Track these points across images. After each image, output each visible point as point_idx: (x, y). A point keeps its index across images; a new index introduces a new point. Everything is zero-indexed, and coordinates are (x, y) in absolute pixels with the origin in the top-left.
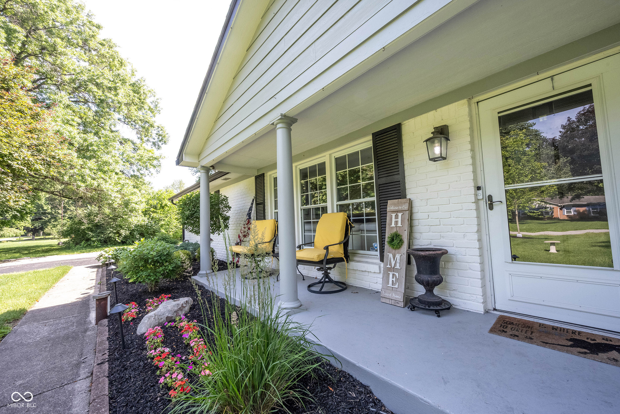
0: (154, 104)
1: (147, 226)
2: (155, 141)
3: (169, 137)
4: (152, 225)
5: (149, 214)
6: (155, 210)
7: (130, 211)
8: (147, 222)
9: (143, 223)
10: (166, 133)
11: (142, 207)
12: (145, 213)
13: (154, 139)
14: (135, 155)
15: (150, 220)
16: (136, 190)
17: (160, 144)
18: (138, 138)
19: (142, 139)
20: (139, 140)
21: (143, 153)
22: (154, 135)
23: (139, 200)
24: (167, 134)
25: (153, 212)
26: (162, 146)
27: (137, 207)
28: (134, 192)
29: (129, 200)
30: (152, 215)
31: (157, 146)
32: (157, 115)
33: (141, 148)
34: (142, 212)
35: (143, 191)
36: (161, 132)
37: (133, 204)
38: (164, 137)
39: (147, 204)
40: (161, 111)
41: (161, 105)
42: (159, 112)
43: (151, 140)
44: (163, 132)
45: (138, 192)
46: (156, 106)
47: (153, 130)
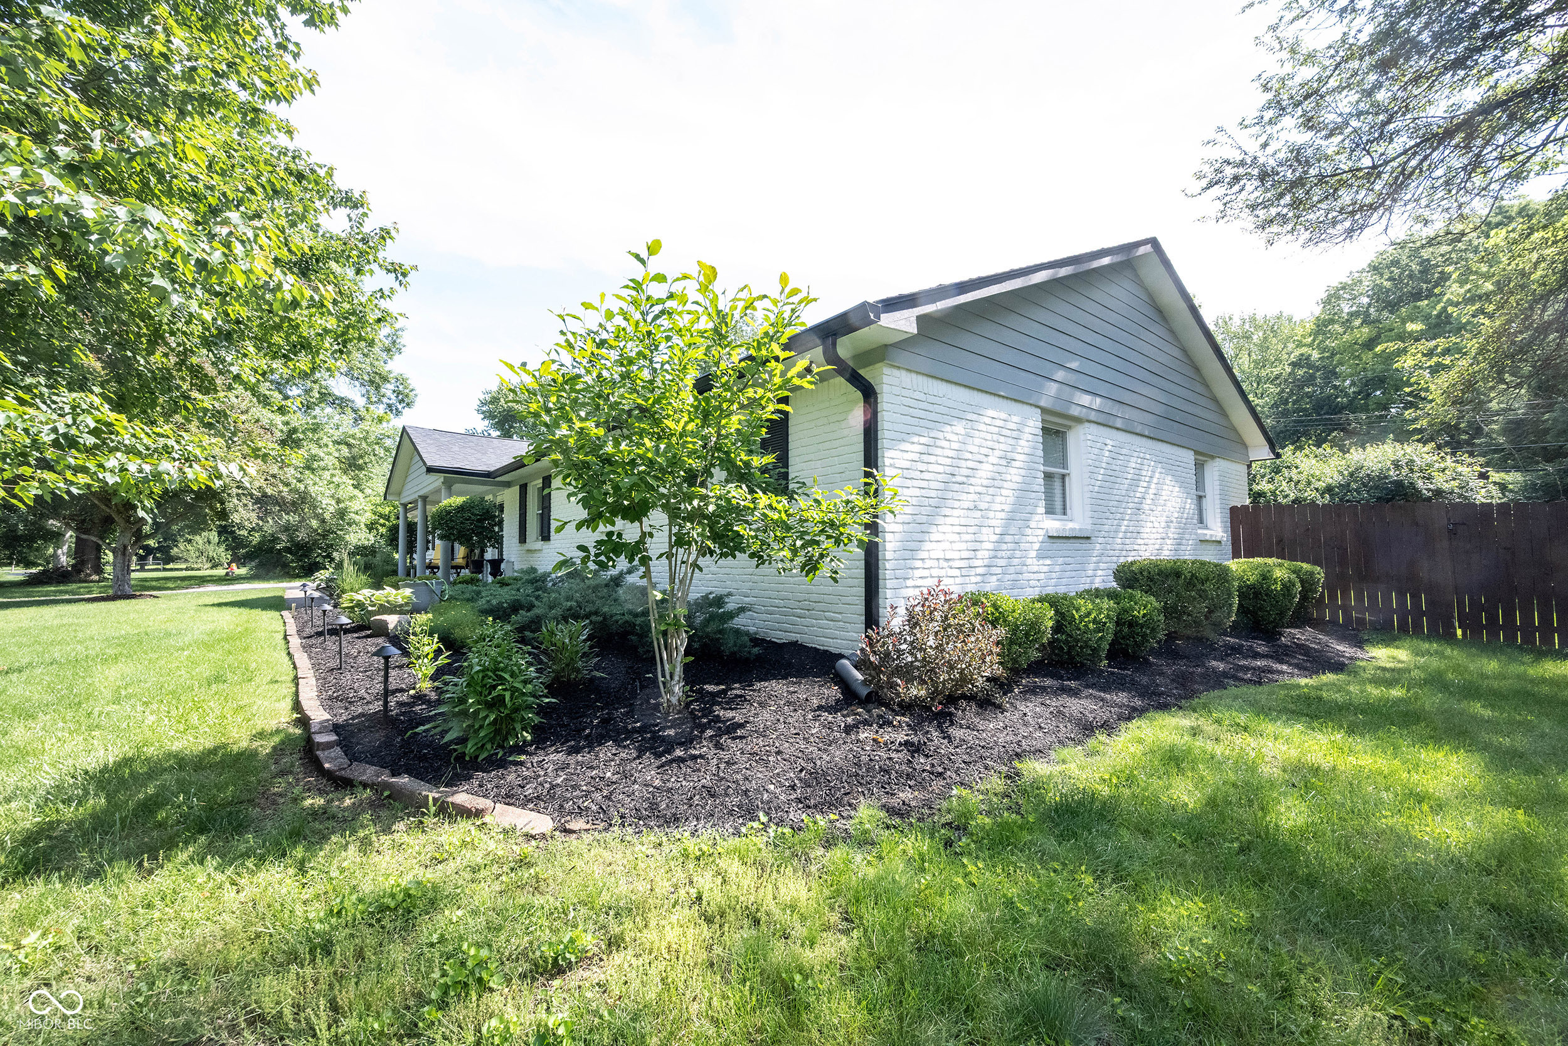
0: (391, 339)
1: (373, 547)
2: (391, 402)
3: (416, 395)
4: (379, 546)
5: (376, 529)
6: (385, 522)
8: (373, 542)
9: (367, 543)
10: (411, 387)
11: (369, 516)
12: (371, 527)
13: (390, 400)
14: (356, 430)
15: (378, 537)
16: (356, 492)
17: (400, 407)
18: (363, 396)
19: (368, 398)
20: (364, 400)
21: (369, 427)
22: (389, 393)
23: (361, 507)
24: (412, 390)
25: (382, 525)
26: (403, 411)
27: (357, 518)
28: (355, 496)
29: (347, 508)
30: (380, 530)
31: (394, 411)
32: (397, 357)
33: (367, 417)
34: (366, 526)
35: (368, 491)
36: (401, 388)
37: (352, 514)
38: (407, 396)
39: (375, 513)
40: (403, 349)
41: (404, 339)
42: (400, 351)
43: (385, 400)
44: (406, 388)
45: (360, 495)
46: (394, 342)
47: (388, 386)
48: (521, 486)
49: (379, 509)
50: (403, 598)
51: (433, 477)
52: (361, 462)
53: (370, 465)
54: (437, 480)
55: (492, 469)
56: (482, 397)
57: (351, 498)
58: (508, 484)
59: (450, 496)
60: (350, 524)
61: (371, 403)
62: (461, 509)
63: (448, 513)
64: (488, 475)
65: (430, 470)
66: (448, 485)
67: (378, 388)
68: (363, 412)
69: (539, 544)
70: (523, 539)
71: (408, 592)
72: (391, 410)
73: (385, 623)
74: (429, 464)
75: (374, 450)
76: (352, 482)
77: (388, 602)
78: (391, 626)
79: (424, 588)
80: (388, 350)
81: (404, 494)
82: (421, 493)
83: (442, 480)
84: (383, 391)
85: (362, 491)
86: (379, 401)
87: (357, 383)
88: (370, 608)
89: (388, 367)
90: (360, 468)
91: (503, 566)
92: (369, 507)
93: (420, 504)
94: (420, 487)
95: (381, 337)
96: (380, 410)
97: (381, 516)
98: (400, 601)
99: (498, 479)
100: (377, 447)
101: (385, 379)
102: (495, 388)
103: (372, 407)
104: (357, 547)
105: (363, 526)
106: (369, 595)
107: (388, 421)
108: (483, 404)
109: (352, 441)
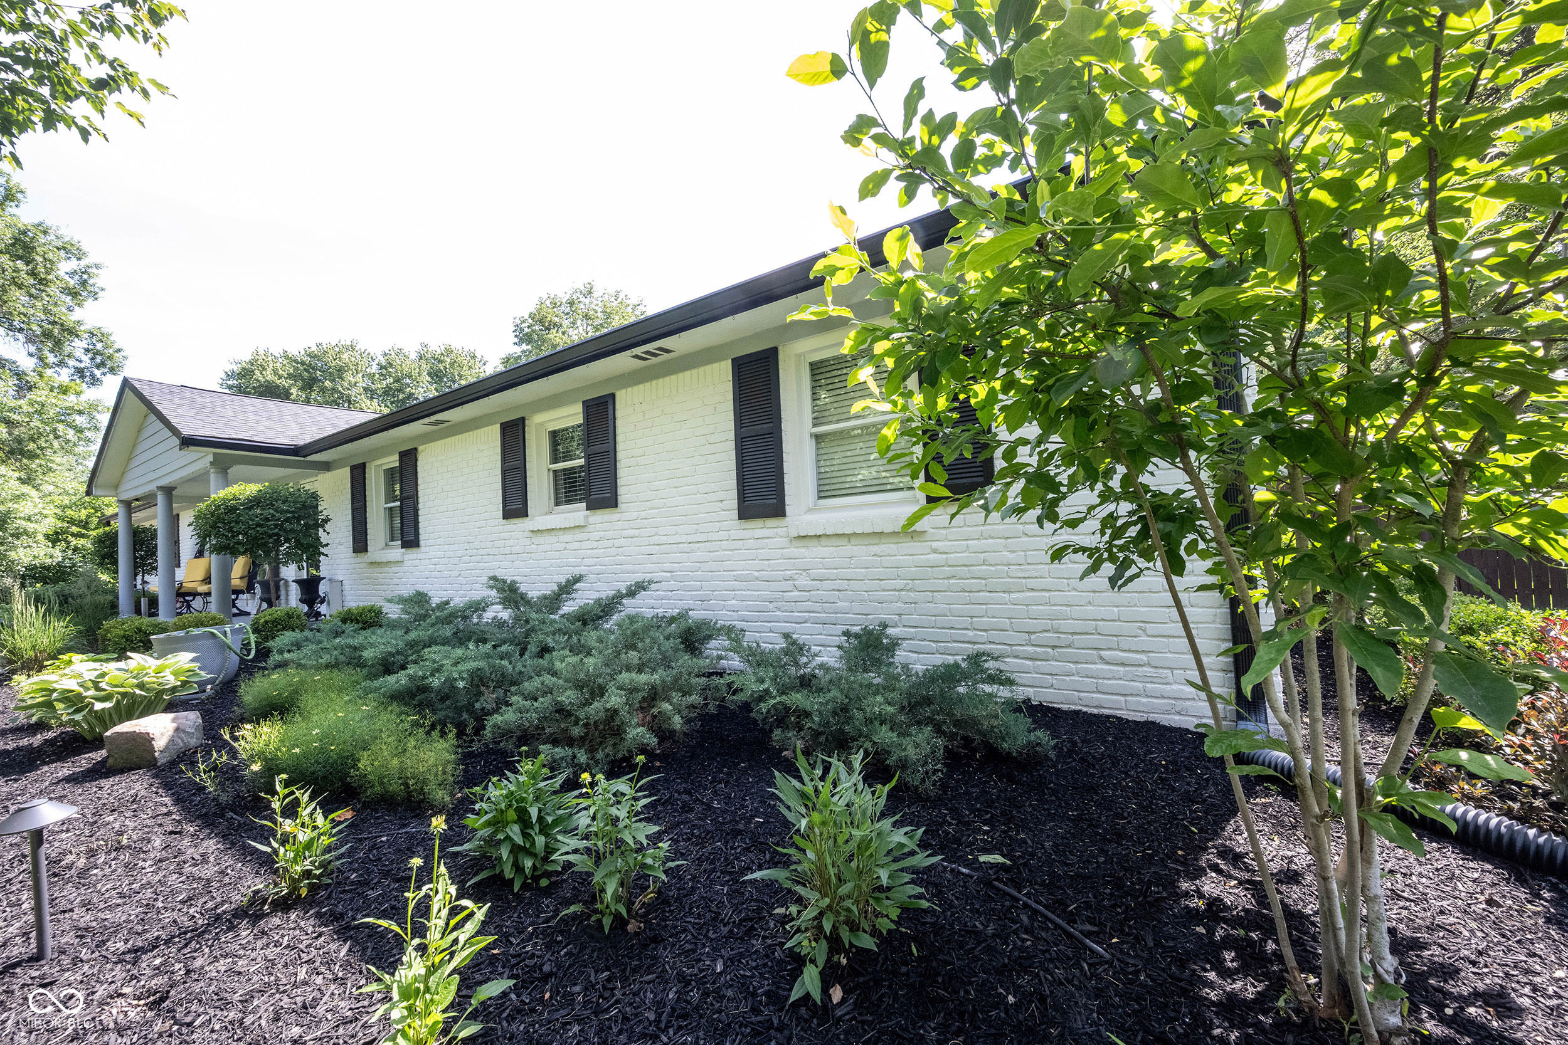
0: (77, 277)
1: (60, 566)
2: (82, 365)
3: (125, 358)
4: (74, 565)
5: (65, 540)
6: (83, 531)
7: (12, 535)
8: (60, 559)
9: (48, 561)
10: (116, 346)
11: (49, 524)
12: (54, 538)
13: (81, 361)
14: (21, 402)
15: (70, 552)
16: (26, 489)
17: (97, 373)
18: (31, 355)
19: (41, 359)
20: (34, 360)
21: (44, 398)
23: (37, 511)
24: (119, 351)
25: (76, 535)
26: (104, 378)
27: (30, 527)
28: (23, 494)
29: (9, 512)
30: (74, 542)
31: (87, 379)
32: (90, 303)
33: (41, 384)
34: (47, 537)
35: (47, 488)
36: (99, 346)
37: (18, 521)
38: (110, 357)
39: (61, 518)
40: (101, 294)
41: (99, 280)
42: (95, 296)
43: (71, 362)
44: (107, 347)
45: (34, 493)
46: (84, 283)
47: (77, 343)
48: (353, 468)
49: (69, 512)
50: (176, 674)
51: (194, 452)
52: (32, 446)
53: (48, 452)
54: (202, 459)
55: (301, 443)
56: (229, 368)
57: (17, 498)
58: (326, 466)
59: (227, 484)
60: (16, 536)
61: (46, 366)
62: (255, 502)
63: (232, 510)
64: (296, 451)
65: (188, 442)
66: (222, 467)
67: (58, 344)
68: (33, 378)
69: (396, 552)
70: (360, 544)
71: (184, 659)
72: (82, 377)
73: (145, 740)
74: (186, 431)
75: (55, 430)
76: (17, 474)
77: (141, 686)
78: (160, 744)
79: (210, 642)
80: (74, 294)
81: (122, 488)
82: (164, 482)
83: (210, 458)
84: (67, 349)
85: (37, 488)
86: (62, 363)
87: (20, 336)
88: (98, 706)
89: (78, 314)
90: (32, 456)
91: (323, 588)
92: (51, 510)
93: (160, 499)
94: (159, 473)
95: (61, 273)
96: (64, 376)
97: (72, 522)
98: (171, 680)
99: (309, 458)
100: (61, 427)
101: (72, 332)
102: (248, 357)
103: (49, 372)
104: (31, 568)
105: (40, 537)
106: (90, 676)
107: (78, 394)
108: (229, 376)
109: (14, 417)
